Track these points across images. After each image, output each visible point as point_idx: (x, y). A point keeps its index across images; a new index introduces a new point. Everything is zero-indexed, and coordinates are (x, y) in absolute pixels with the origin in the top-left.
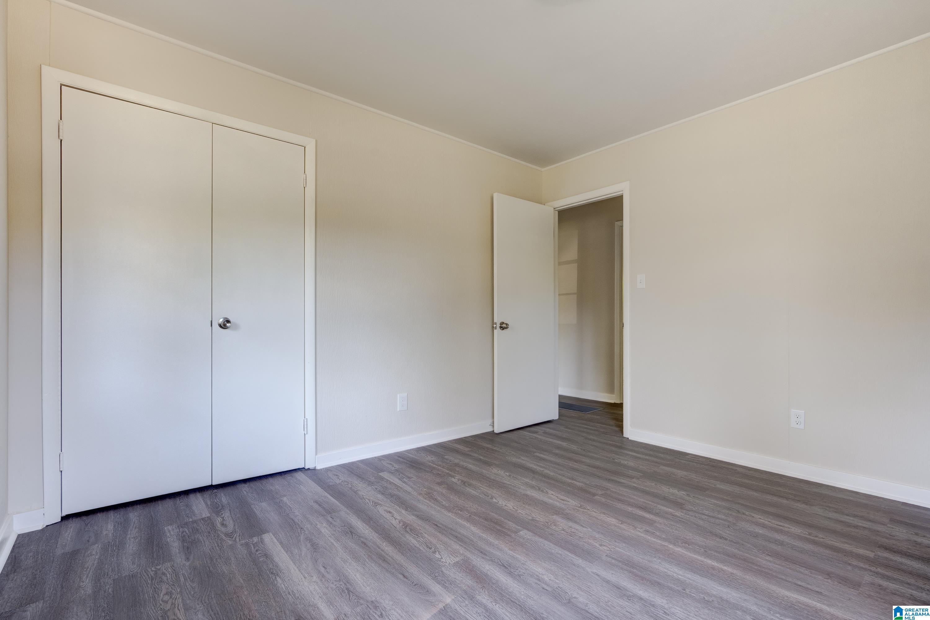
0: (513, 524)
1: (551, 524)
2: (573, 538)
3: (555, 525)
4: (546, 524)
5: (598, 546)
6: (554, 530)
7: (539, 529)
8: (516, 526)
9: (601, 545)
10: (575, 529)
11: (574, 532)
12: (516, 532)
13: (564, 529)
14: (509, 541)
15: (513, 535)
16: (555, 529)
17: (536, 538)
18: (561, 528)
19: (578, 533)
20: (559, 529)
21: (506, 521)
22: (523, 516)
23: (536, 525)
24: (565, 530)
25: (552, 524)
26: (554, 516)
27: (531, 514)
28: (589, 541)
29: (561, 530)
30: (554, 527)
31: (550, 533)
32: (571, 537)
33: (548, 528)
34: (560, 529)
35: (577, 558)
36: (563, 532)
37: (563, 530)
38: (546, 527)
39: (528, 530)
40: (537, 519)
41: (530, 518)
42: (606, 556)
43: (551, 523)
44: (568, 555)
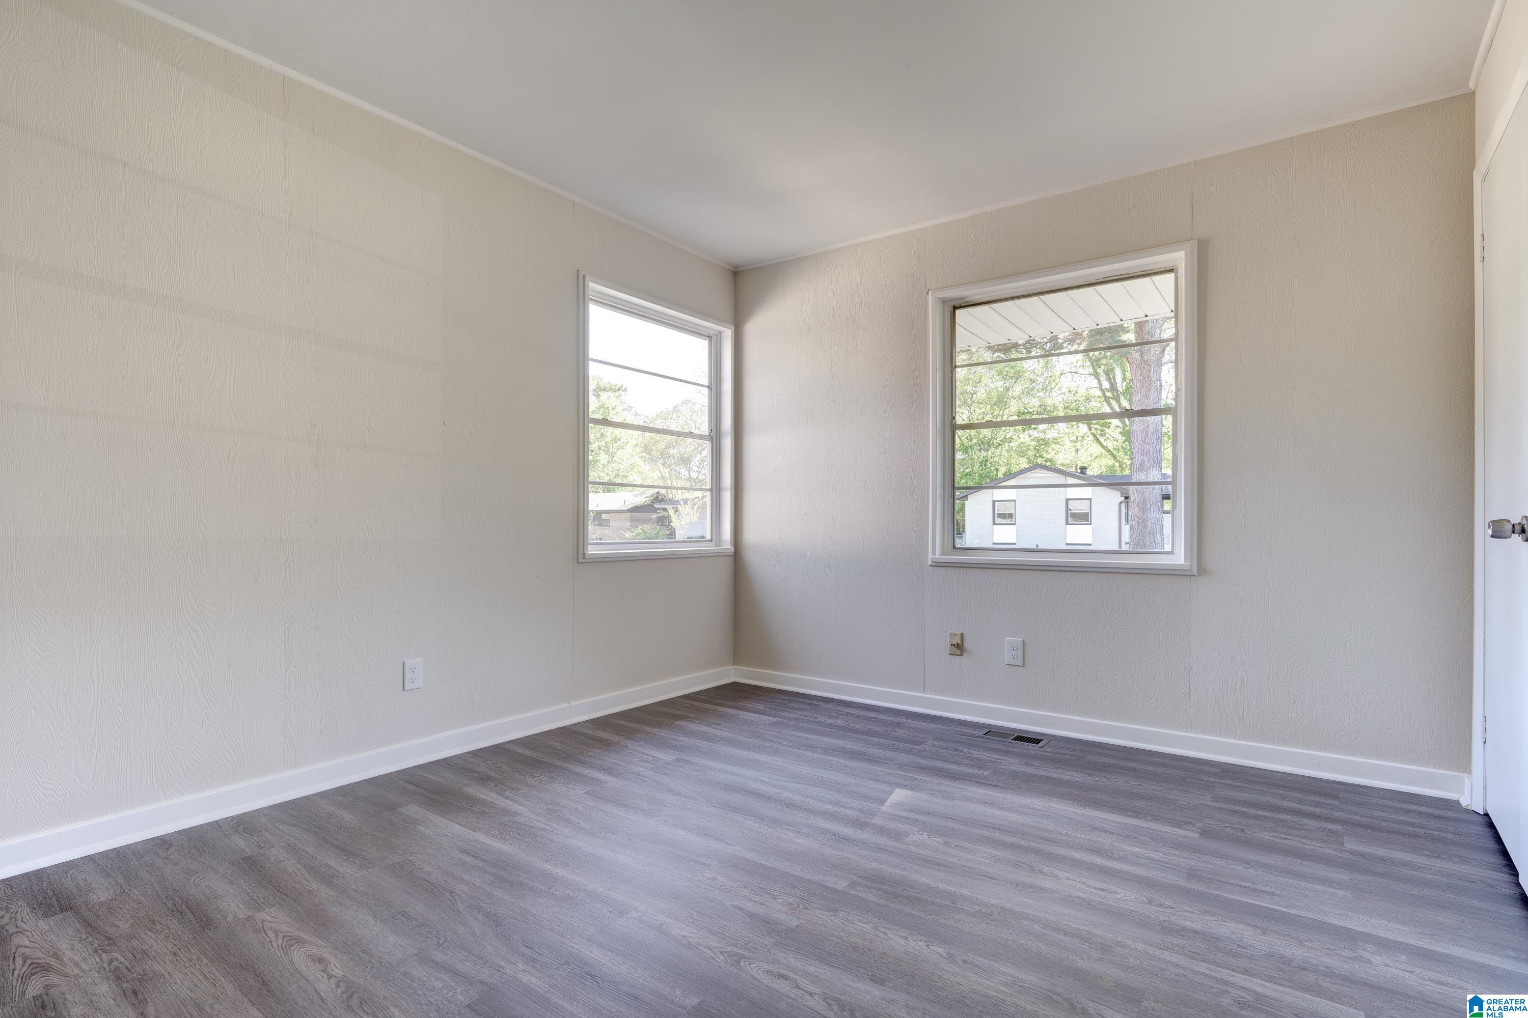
0: (868, 898)
1: (799, 906)
2: (758, 885)
3: (791, 904)
4: (807, 905)
5: (720, 878)
6: (791, 895)
7: (816, 895)
8: (859, 894)
9: (715, 879)
10: (755, 902)
11: (755, 896)
12: (853, 884)
13: (773, 900)
14: (857, 870)
15: (855, 879)
16: (789, 897)
17: (817, 878)
18: (779, 901)
19: (748, 894)
20: (782, 897)
21: (883, 902)
22: (857, 917)
23: (825, 900)
24: (773, 898)
25: (796, 906)
26: (795, 924)
27: (842, 923)
28: (732, 884)
29: (779, 897)
30: (791, 900)
31: (796, 890)
32: (760, 886)
33: (802, 898)
34: (781, 899)
35: (752, 859)
36: (775, 894)
37: (774, 897)
38: (806, 900)
39: (836, 891)
40: (828, 913)
41: (840, 914)
42: (710, 866)
43: (798, 909)
44: (766, 861)
